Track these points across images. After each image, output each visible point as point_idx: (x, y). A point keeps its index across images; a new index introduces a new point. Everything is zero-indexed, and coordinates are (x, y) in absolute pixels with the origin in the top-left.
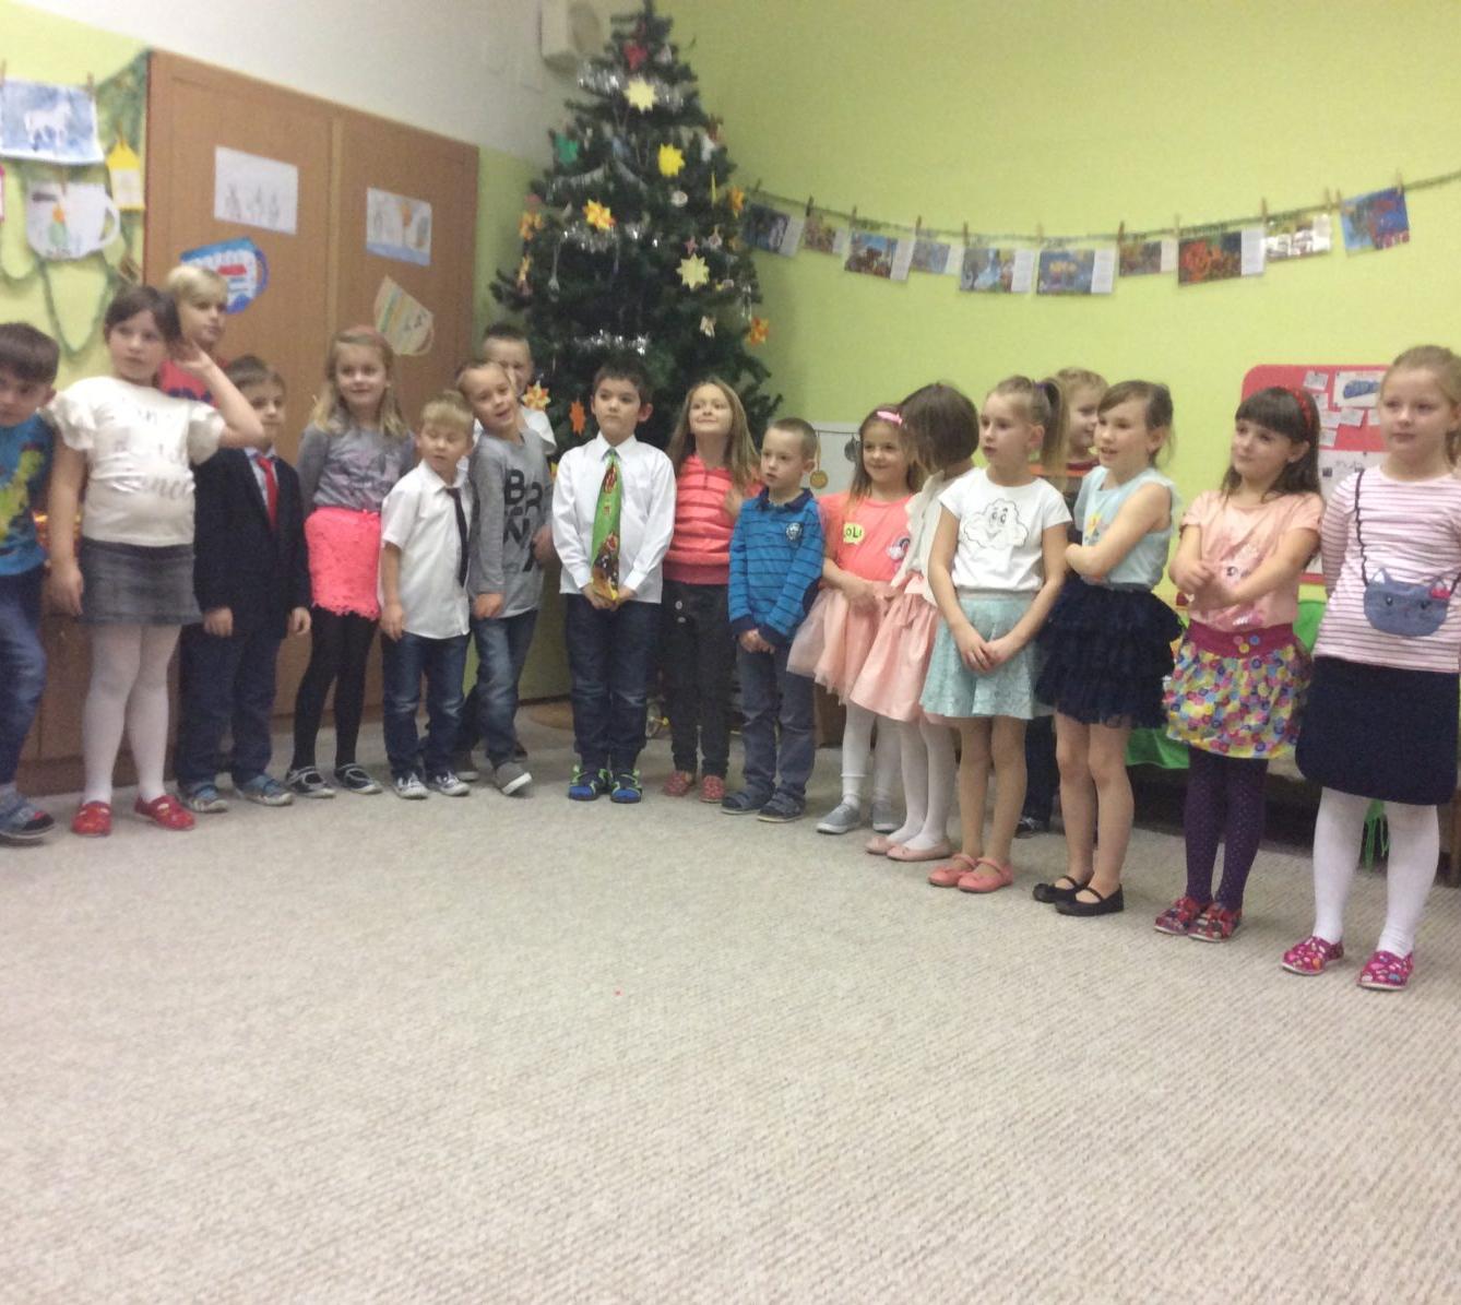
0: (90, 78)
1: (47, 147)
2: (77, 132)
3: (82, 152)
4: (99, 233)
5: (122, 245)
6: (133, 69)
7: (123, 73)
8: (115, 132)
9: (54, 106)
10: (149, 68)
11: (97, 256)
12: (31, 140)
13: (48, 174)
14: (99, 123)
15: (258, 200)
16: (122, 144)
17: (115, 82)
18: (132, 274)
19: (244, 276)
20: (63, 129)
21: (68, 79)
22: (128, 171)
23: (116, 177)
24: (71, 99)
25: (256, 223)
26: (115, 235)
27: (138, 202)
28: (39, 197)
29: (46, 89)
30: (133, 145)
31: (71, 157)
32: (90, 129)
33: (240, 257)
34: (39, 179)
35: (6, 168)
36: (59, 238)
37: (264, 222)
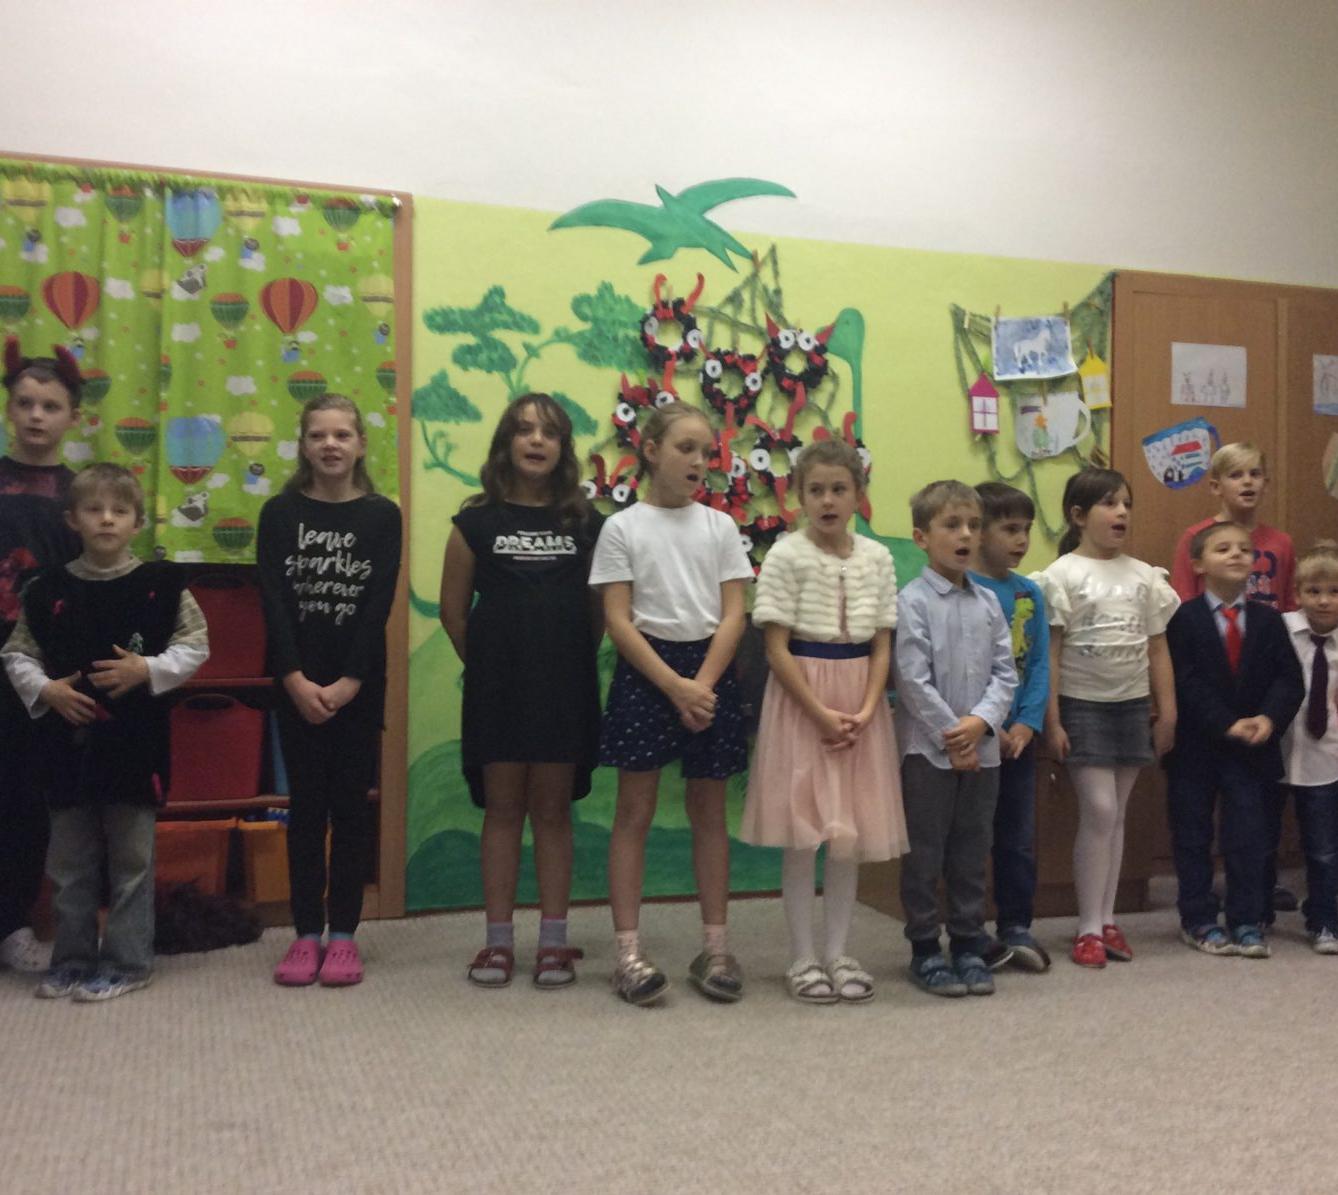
0: (1065, 305)
1: (1032, 368)
2: (1055, 351)
3: (1060, 368)
4: (1073, 435)
5: (1092, 437)
6: (1100, 291)
7: (1091, 296)
8: (1087, 347)
9: (1037, 334)
10: (1113, 288)
11: (1072, 450)
12: (1020, 365)
13: (1031, 389)
14: (1073, 342)
15: (1210, 383)
16: (1092, 357)
17: (1085, 304)
18: (1101, 462)
19: (1199, 451)
20: (1044, 351)
21: (1046, 309)
22: (1097, 376)
23: (1087, 381)
24: (1050, 326)
25: (1208, 403)
26: (1087, 432)
27: (1104, 401)
28: (1026, 410)
29: (1031, 322)
30: (1101, 355)
31: (1052, 373)
32: (1067, 347)
33: (1194, 436)
34: (1024, 395)
35: (1000, 390)
36: (1042, 441)
37: (1216, 401)
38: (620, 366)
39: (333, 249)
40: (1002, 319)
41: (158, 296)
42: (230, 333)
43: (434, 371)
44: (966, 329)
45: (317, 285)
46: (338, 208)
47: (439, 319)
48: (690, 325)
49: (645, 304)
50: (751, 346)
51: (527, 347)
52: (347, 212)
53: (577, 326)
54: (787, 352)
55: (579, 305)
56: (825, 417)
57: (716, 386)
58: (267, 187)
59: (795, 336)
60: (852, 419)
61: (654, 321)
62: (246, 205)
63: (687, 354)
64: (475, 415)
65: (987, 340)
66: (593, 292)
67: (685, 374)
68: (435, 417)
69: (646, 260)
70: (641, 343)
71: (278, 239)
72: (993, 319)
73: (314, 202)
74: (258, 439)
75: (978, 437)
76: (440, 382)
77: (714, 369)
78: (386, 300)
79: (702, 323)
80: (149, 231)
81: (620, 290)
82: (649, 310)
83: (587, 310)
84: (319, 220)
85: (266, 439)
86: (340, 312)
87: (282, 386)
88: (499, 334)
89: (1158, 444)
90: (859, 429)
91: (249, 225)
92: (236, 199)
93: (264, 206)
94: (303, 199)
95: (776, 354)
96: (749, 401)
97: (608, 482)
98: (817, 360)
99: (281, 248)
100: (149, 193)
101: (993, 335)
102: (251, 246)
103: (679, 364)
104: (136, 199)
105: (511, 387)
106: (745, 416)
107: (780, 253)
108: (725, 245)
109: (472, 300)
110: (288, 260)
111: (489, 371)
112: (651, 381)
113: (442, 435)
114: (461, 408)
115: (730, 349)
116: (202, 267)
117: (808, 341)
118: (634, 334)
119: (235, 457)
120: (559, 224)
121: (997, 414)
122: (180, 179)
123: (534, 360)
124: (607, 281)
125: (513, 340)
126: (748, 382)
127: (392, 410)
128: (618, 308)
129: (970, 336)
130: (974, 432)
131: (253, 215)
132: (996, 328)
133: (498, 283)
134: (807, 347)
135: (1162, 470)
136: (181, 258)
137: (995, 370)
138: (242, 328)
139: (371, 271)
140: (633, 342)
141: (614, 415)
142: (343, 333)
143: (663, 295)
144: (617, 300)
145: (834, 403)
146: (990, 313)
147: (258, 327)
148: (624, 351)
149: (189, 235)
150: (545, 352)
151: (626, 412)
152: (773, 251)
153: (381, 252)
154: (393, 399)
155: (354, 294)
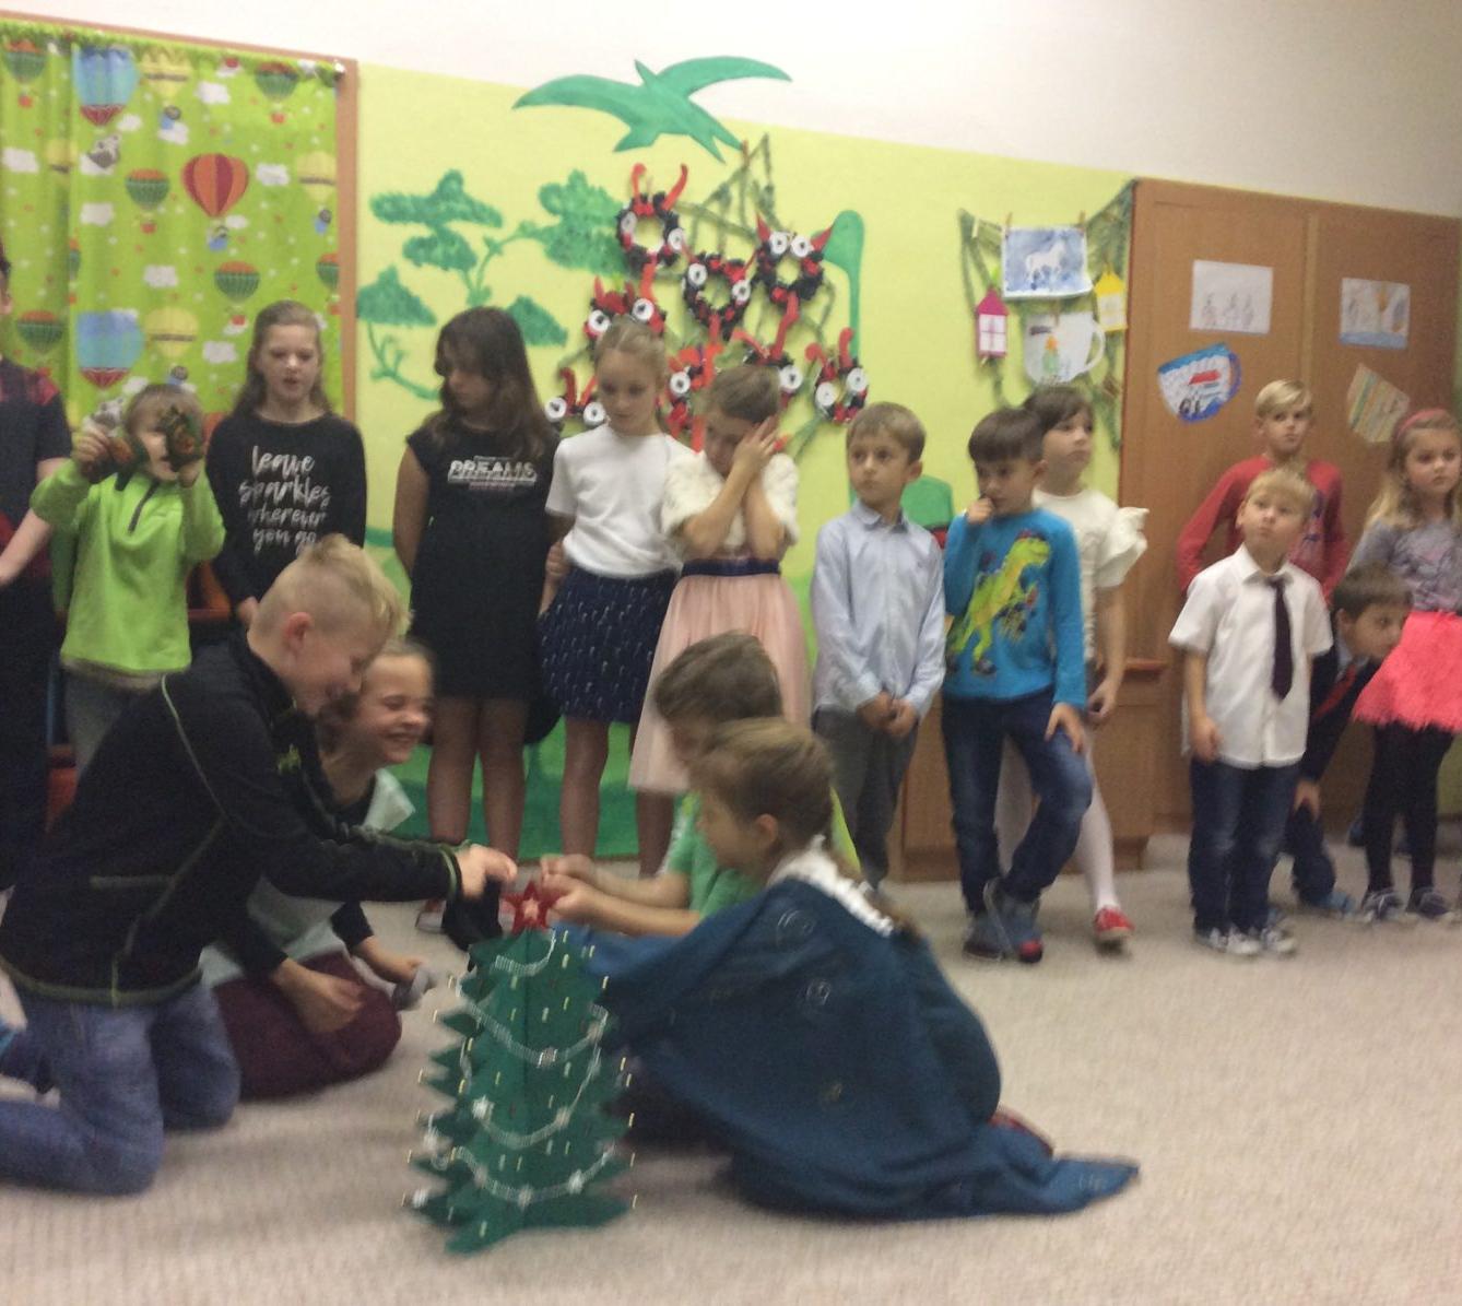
0: (1082, 215)
1: (1044, 283)
2: (1069, 266)
3: (1073, 286)
4: (1085, 360)
5: (1105, 365)
6: (1119, 201)
7: (1109, 207)
8: (1104, 262)
9: (1052, 246)
10: (1134, 198)
11: (1084, 376)
12: (1031, 281)
13: (1042, 309)
14: (1089, 256)
15: (1233, 306)
16: (1109, 273)
17: (1103, 215)
18: (1113, 389)
19: (1217, 381)
20: (1059, 267)
21: (1062, 219)
22: (1113, 295)
23: (1102, 301)
24: (1065, 238)
25: (1231, 328)
26: (1100, 356)
27: (1120, 323)
28: (1035, 331)
29: (1044, 233)
30: (1118, 272)
31: (1064, 291)
32: (1080, 263)
33: (1214, 363)
34: (1036, 314)
35: (1009, 308)
36: (1052, 366)
37: (1237, 326)
38: (593, 267)
39: (266, 121)
40: (1014, 228)
41: (64, 169)
42: (148, 215)
43: (382, 267)
44: (975, 239)
45: (249, 162)
46: (272, 73)
47: (387, 207)
48: (671, 224)
49: (622, 198)
50: (740, 250)
51: (489, 242)
52: (283, 78)
53: (545, 220)
54: (780, 258)
55: (548, 195)
56: (819, 333)
57: (700, 294)
58: (191, 46)
59: (788, 238)
60: (848, 336)
61: (631, 217)
62: (167, 67)
63: (668, 257)
64: (429, 319)
65: (997, 251)
66: (563, 181)
67: (666, 280)
68: (383, 319)
69: (623, 146)
70: (616, 241)
71: (203, 108)
72: (1004, 230)
73: (245, 66)
74: (180, 338)
75: (984, 361)
76: (389, 279)
77: (698, 275)
78: (326, 182)
79: (685, 222)
80: (54, 93)
81: (594, 181)
82: (626, 206)
83: (556, 202)
84: (249, 86)
85: (190, 339)
86: (274, 195)
87: (208, 279)
88: (456, 226)
89: (1175, 372)
90: (856, 347)
91: (169, 91)
92: (154, 59)
93: (186, 69)
94: (232, 62)
95: (767, 261)
96: (735, 313)
97: (578, 399)
98: (812, 269)
99: (206, 118)
100: (53, 49)
101: (1004, 247)
102: (172, 115)
103: (660, 267)
104: (39, 55)
105: (470, 286)
106: (732, 330)
107: (773, 143)
108: (712, 133)
109: (426, 186)
110: (213, 131)
111: (445, 268)
112: (628, 286)
113: (390, 340)
114: (411, 309)
115: (717, 253)
116: (116, 138)
117: (802, 246)
118: (609, 231)
119: (154, 358)
120: (525, 101)
121: (1005, 333)
122: (90, 33)
123: (495, 259)
124: (580, 168)
125: (472, 234)
126: (736, 290)
127: (334, 310)
128: (591, 200)
129: (980, 247)
130: (979, 355)
131: (174, 78)
132: (1007, 237)
133: (455, 167)
134: (802, 254)
135: (1178, 401)
136: (92, 126)
137: (1005, 285)
138: (162, 209)
139: (310, 149)
140: (608, 241)
141: (586, 324)
142: (278, 219)
143: (642, 188)
144: (591, 192)
145: (828, 318)
146: (1001, 222)
147: (180, 209)
148: (598, 250)
149: (101, 100)
150: (508, 248)
151: (600, 321)
152: (765, 141)
153: (322, 127)
154: (336, 297)
155: (290, 173)
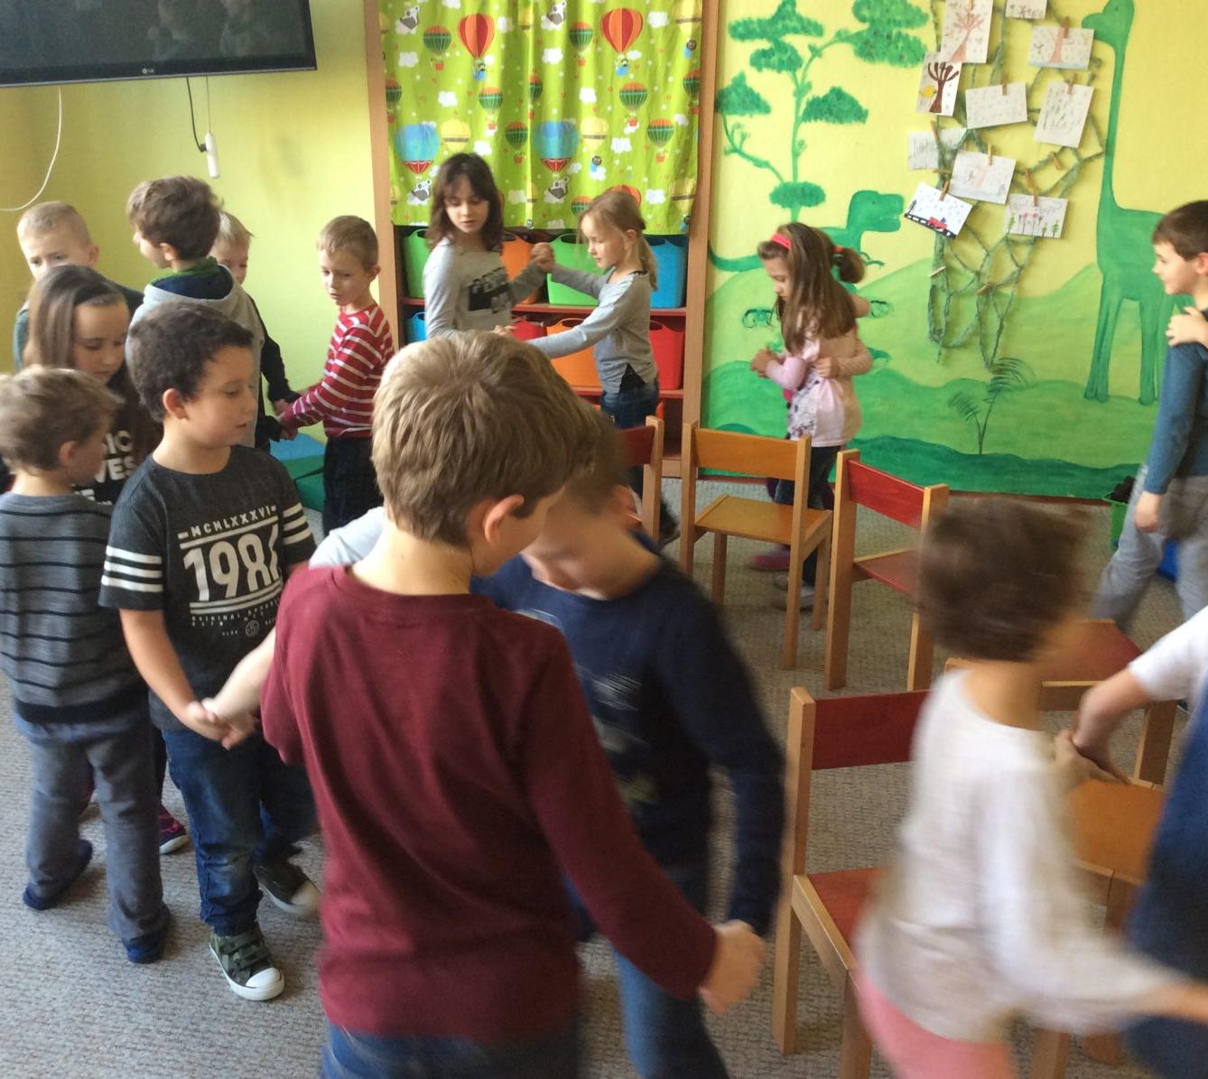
38: (892, 61)
41: (528, 27)
42: (582, 54)
43: (736, 75)
45: (643, 11)
47: (740, 29)
51: (812, 48)
53: (856, 27)
55: (859, 8)
64: (766, 109)
68: (735, 112)
74: (598, 137)
76: (739, 82)
78: (694, 20)
83: (865, 12)
85: (604, 137)
87: (617, 95)
88: (789, 39)
105: (796, 83)
109: (769, 10)
111: (779, 71)
113: (739, 126)
114: (755, 104)
119: (585, 150)
123: (817, 59)
125: (799, 43)
127: (694, 111)
128: (893, 8)
138: (588, 50)
142: (661, 51)
144: (893, 2)
147: (599, 49)
148: (897, 47)
150: (826, 52)
154: (696, 102)
155: (670, 17)
